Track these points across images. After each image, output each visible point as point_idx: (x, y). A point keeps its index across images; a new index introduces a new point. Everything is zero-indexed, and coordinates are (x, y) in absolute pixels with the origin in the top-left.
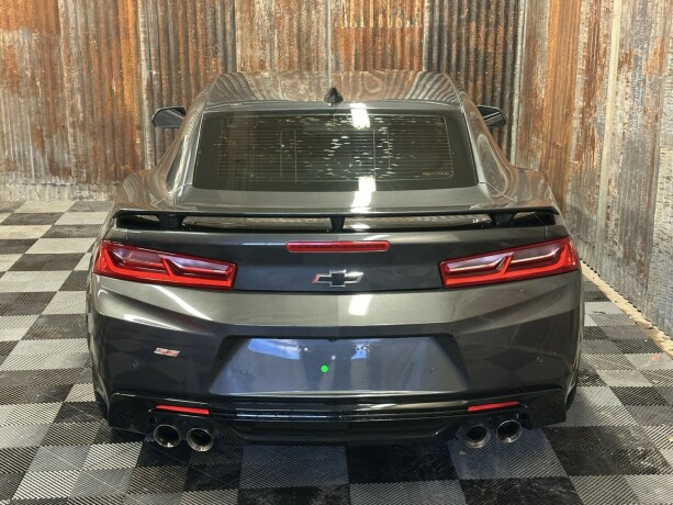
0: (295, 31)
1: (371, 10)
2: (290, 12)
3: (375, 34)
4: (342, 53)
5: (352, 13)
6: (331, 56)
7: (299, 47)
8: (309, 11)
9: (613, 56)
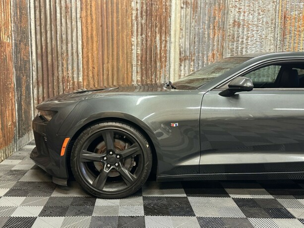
9: (172, 59)
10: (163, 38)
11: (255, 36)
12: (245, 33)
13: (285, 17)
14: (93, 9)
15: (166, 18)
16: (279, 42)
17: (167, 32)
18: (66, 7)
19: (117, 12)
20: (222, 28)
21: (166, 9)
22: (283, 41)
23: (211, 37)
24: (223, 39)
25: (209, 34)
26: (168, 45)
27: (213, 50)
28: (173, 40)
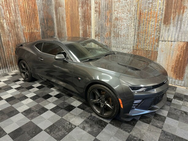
0: (15, 33)
1: (30, 29)
2: (13, 29)
3: (32, 33)
4: (26, 37)
5: (26, 29)
6: (24, 38)
7: (17, 37)
8: (17, 29)
9: (92, 35)
10: (89, 27)
11: (125, 24)
12: (120, 23)
13: (140, 14)
14: (69, 17)
15: (90, 18)
16: (137, 27)
17: (91, 24)
18: (62, 17)
19: (75, 17)
20: (110, 21)
21: (90, 14)
22: (139, 27)
23: (106, 26)
24: (111, 27)
25: (105, 24)
26: (91, 29)
27: (107, 32)
28: (92, 27)
